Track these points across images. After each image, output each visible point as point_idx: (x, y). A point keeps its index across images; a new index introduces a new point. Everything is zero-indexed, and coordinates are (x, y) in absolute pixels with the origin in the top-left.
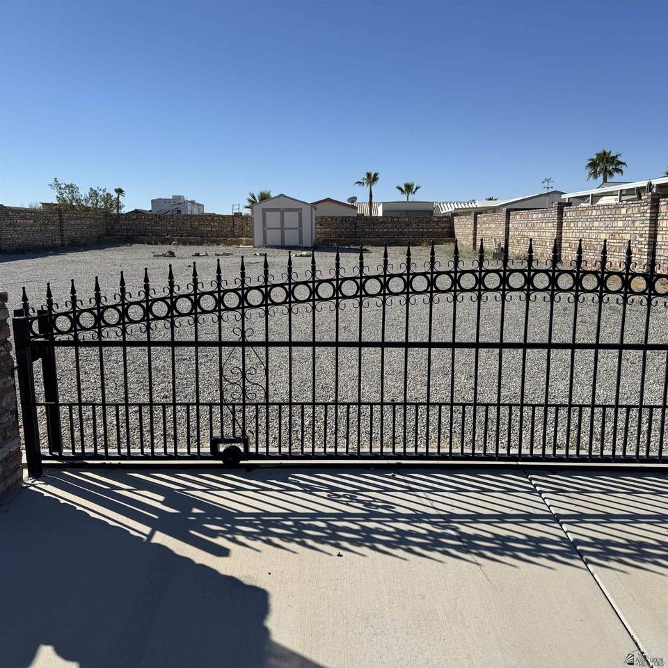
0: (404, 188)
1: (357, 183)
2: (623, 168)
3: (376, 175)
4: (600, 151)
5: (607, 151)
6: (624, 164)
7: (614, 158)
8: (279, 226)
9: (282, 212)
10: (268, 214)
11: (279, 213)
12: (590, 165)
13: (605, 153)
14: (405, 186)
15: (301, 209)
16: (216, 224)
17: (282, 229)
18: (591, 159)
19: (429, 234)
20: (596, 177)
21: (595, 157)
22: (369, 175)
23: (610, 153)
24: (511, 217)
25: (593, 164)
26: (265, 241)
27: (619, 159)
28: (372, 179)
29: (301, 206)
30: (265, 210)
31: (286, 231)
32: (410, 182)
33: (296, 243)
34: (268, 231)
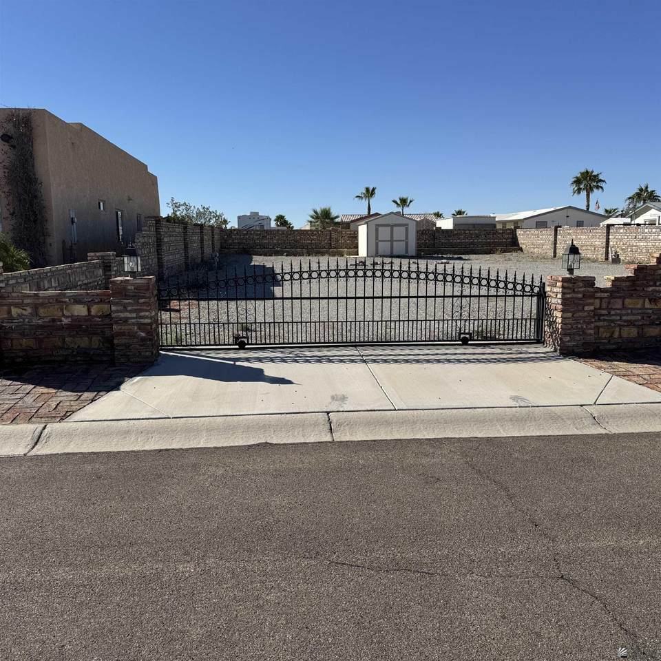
0: (399, 202)
1: (357, 197)
2: (603, 184)
3: (374, 189)
4: (583, 170)
5: (590, 170)
6: (604, 181)
7: (595, 176)
8: (389, 239)
9: (392, 227)
10: (380, 228)
11: (389, 228)
12: (575, 182)
13: (587, 172)
14: (400, 199)
15: (408, 225)
16: (315, 237)
17: (392, 241)
18: (577, 177)
19: (500, 244)
20: (579, 192)
21: (579, 175)
22: (367, 189)
23: (592, 172)
24: (611, 231)
25: (577, 181)
26: (377, 252)
27: (601, 177)
28: (370, 193)
29: (408, 222)
30: (378, 226)
31: (395, 243)
32: (405, 197)
33: (403, 253)
34: (380, 243)
